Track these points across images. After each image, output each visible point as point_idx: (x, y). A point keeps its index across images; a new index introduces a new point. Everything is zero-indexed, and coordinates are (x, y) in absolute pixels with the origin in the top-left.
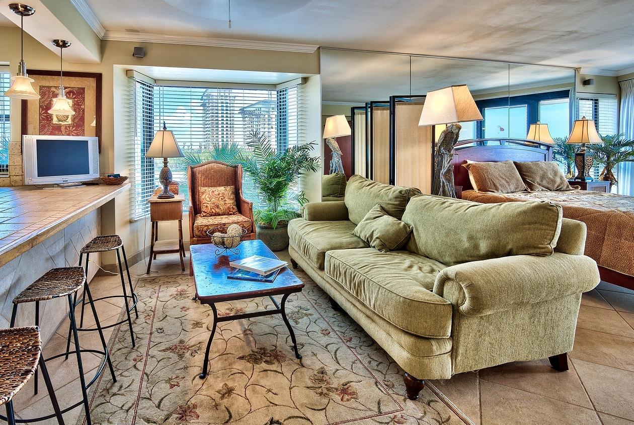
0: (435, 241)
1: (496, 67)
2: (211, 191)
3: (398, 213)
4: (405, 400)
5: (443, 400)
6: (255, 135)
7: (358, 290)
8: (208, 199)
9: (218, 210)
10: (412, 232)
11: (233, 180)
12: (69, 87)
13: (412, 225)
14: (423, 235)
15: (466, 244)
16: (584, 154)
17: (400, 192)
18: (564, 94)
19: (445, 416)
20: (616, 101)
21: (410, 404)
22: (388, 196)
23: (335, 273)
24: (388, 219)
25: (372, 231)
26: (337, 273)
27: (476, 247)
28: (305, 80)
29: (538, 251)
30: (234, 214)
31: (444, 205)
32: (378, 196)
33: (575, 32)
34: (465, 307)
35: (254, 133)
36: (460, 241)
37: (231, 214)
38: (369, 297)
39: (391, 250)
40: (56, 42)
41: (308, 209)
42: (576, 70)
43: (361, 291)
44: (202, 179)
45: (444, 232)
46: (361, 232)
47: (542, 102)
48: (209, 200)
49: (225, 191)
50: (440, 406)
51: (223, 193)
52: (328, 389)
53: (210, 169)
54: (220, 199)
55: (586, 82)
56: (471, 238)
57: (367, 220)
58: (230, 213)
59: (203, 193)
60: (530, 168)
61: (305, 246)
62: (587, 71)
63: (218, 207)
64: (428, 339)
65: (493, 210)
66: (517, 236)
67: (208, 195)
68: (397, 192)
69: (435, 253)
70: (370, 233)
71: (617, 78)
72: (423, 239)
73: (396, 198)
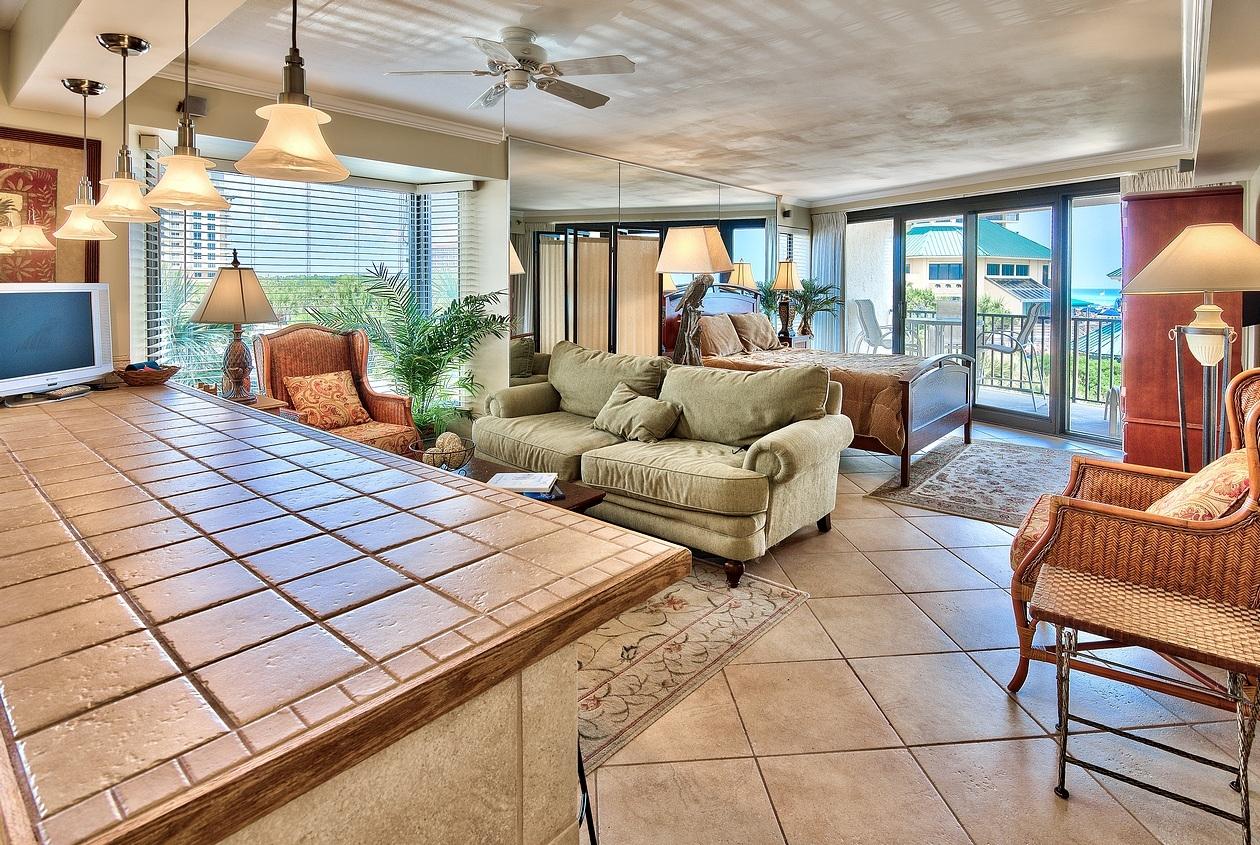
0: (715, 420)
1: (703, 186)
2: (313, 383)
3: (654, 390)
4: (729, 590)
5: (758, 580)
6: (380, 274)
7: (656, 489)
8: (312, 399)
9: (335, 419)
10: (682, 412)
11: (347, 357)
12: (13, 166)
13: (681, 404)
14: (697, 415)
15: (751, 418)
16: (787, 304)
17: (651, 363)
18: (760, 223)
19: (768, 591)
20: (809, 237)
21: (734, 591)
22: (634, 370)
23: (609, 478)
24: (644, 401)
25: (629, 418)
26: (612, 478)
27: (761, 419)
28: (478, 185)
29: (815, 414)
30: (365, 423)
31: (715, 377)
32: (618, 371)
33: (795, 165)
34: (778, 476)
35: (378, 269)
36: (744, 415)
37: (360, 423)
38: (677, 492)
39: (659, 440)
40: (75, 85)
41: (503, 399)
42: (779, 197)
43: (661, 488)
44: (288, 362)
45: (723, 408)
46: (610, 423)
47: (735, 231)
48: (314, 401)
49: (336, 381)
50: (759, 584)
51: (337, 386)
52: (655, 606)
53: (302, 341)
54: (335, 398)
55: (786, 214)
56: (755, 410)
57: (614, 405)
58: (358, 421)
59: (297, 389)
60: (744, 322)
61: (532, 454)
62: (788, 201)
63: (333, 411)
64: (749, 516)
65: (773, 377)
66: (800, 402)
67: (309, 392)
68: (648, 363)
69: (715, 433)
70: (626, 422)
71: (810, 210)
72: (697, 419)
73: (647, 371)
